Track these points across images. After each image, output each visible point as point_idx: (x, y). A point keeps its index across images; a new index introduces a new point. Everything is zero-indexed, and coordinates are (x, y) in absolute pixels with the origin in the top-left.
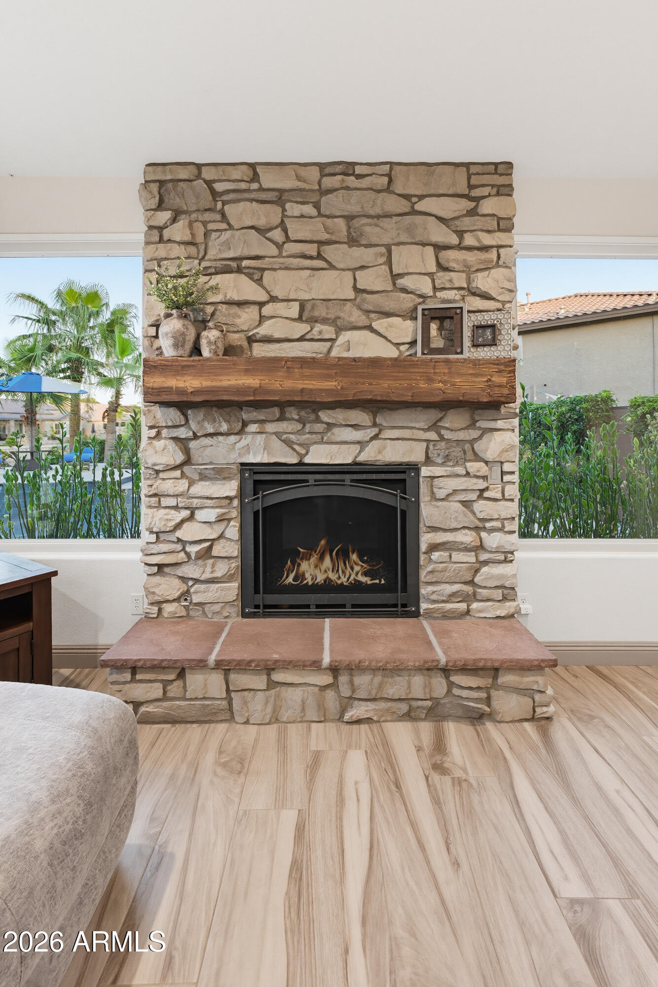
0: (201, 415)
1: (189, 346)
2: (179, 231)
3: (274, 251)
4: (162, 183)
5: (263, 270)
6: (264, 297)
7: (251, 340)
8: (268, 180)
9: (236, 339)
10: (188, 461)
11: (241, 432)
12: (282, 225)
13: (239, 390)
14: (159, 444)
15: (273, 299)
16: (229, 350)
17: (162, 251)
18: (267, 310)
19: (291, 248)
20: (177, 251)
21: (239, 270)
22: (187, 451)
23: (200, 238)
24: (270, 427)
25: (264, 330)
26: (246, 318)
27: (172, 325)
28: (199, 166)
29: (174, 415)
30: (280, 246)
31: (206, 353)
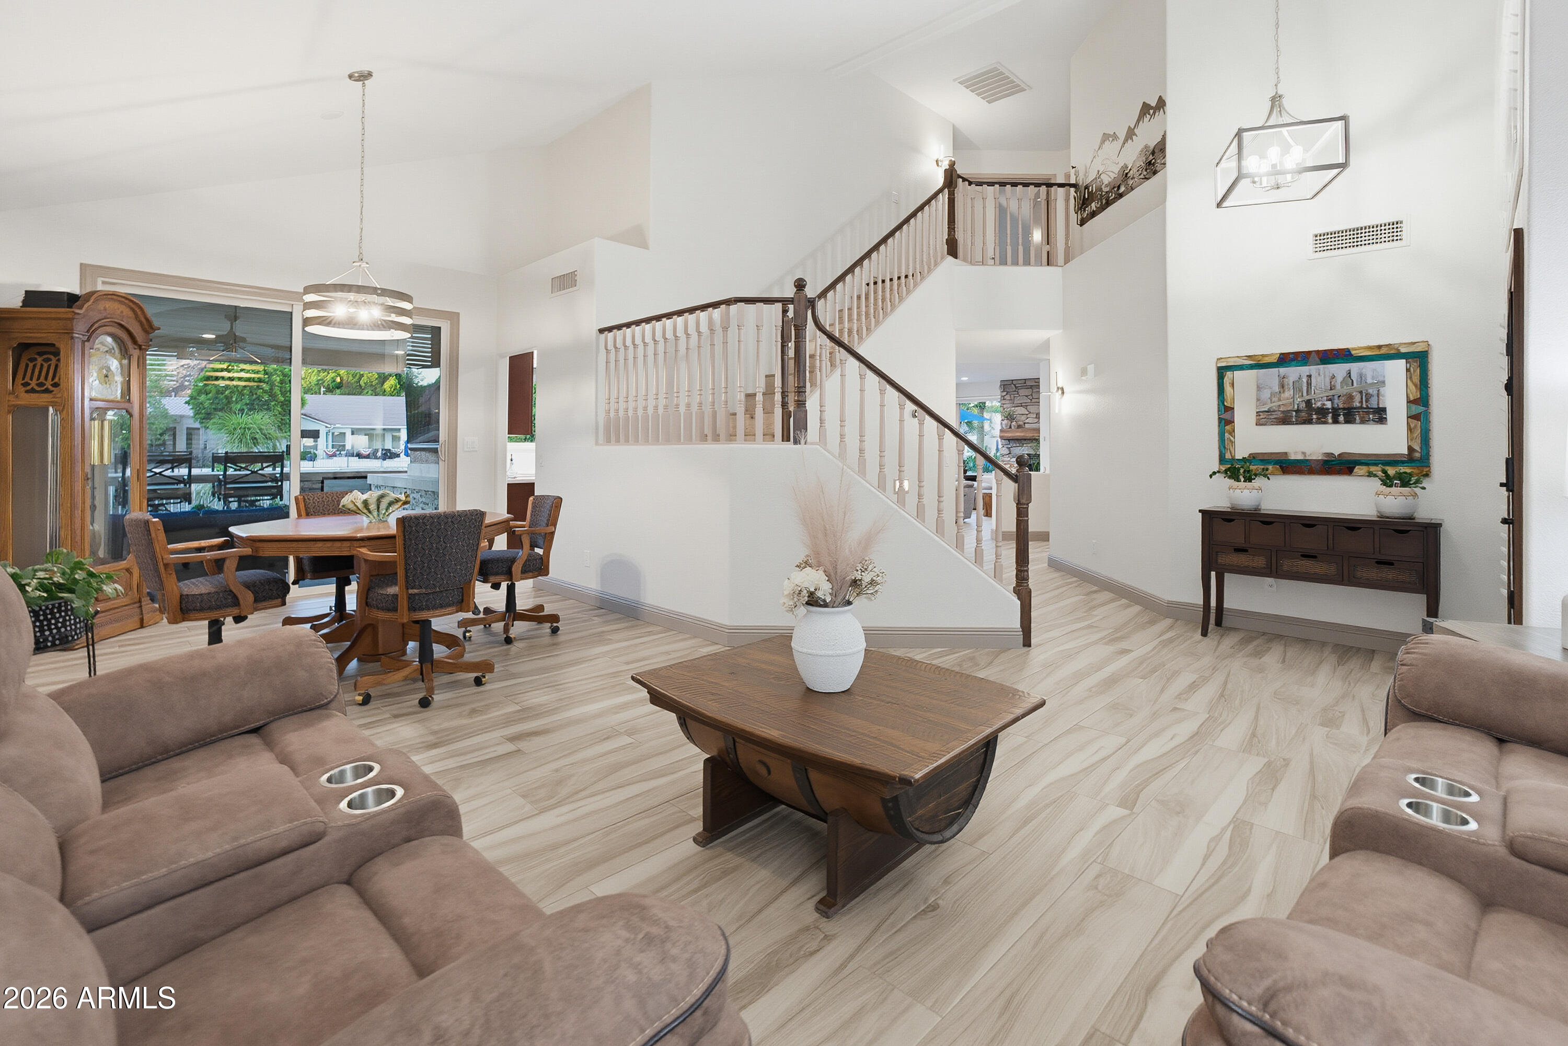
0: (1013, 442)
1: (1008, 427)
2: (1008, 397)
3: (1030, 401)
4: (1004, 385)
5: (1027, 406)
6: (1027, 413)
7: (1024, 423)
8: (1029, 383)
9: (1021, 423)
10: (1010, 453)
11: (1022, 447)
12: (1032, 395)
13: (1019, 436)
14: (1004, 448)
15: (1030, 413)
16: (1019, 427)
17: (1004, 402)
18: (1028, 416)
19: (1033, 400)
20: (1007, 402)
21: (1022, 406)
22: (1010, 451)
23: (1013, 398)
24: (1029, 445)
25: (1027, 421)
26: (1023, 418)
27: (1006, 421)
28: (1012, 380)
29: (1007, 442)
30: (1031, 400)
31: (1013, 427)
